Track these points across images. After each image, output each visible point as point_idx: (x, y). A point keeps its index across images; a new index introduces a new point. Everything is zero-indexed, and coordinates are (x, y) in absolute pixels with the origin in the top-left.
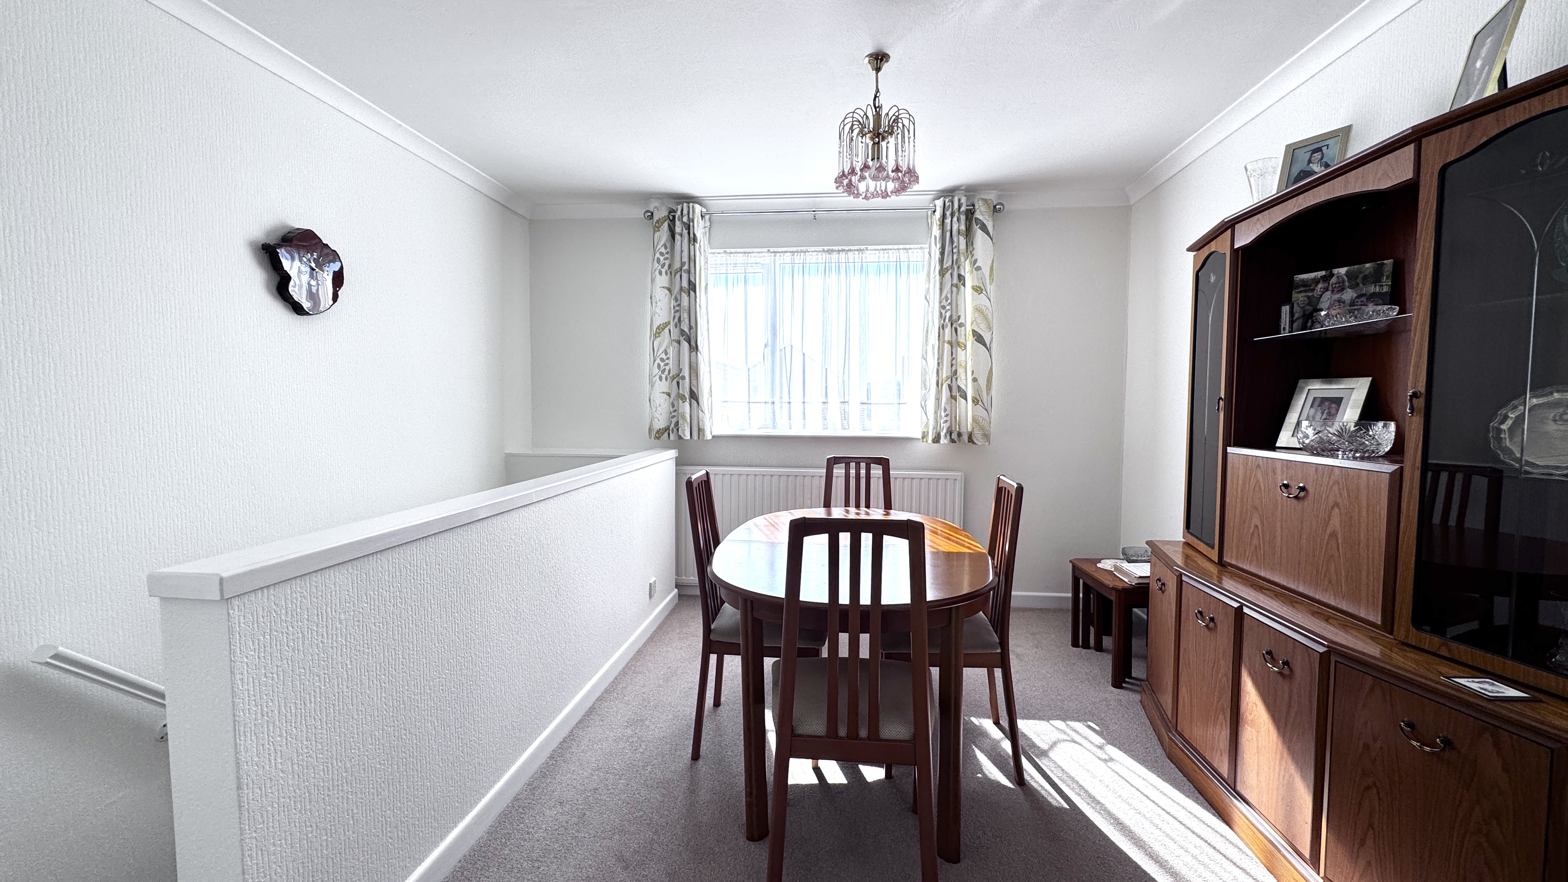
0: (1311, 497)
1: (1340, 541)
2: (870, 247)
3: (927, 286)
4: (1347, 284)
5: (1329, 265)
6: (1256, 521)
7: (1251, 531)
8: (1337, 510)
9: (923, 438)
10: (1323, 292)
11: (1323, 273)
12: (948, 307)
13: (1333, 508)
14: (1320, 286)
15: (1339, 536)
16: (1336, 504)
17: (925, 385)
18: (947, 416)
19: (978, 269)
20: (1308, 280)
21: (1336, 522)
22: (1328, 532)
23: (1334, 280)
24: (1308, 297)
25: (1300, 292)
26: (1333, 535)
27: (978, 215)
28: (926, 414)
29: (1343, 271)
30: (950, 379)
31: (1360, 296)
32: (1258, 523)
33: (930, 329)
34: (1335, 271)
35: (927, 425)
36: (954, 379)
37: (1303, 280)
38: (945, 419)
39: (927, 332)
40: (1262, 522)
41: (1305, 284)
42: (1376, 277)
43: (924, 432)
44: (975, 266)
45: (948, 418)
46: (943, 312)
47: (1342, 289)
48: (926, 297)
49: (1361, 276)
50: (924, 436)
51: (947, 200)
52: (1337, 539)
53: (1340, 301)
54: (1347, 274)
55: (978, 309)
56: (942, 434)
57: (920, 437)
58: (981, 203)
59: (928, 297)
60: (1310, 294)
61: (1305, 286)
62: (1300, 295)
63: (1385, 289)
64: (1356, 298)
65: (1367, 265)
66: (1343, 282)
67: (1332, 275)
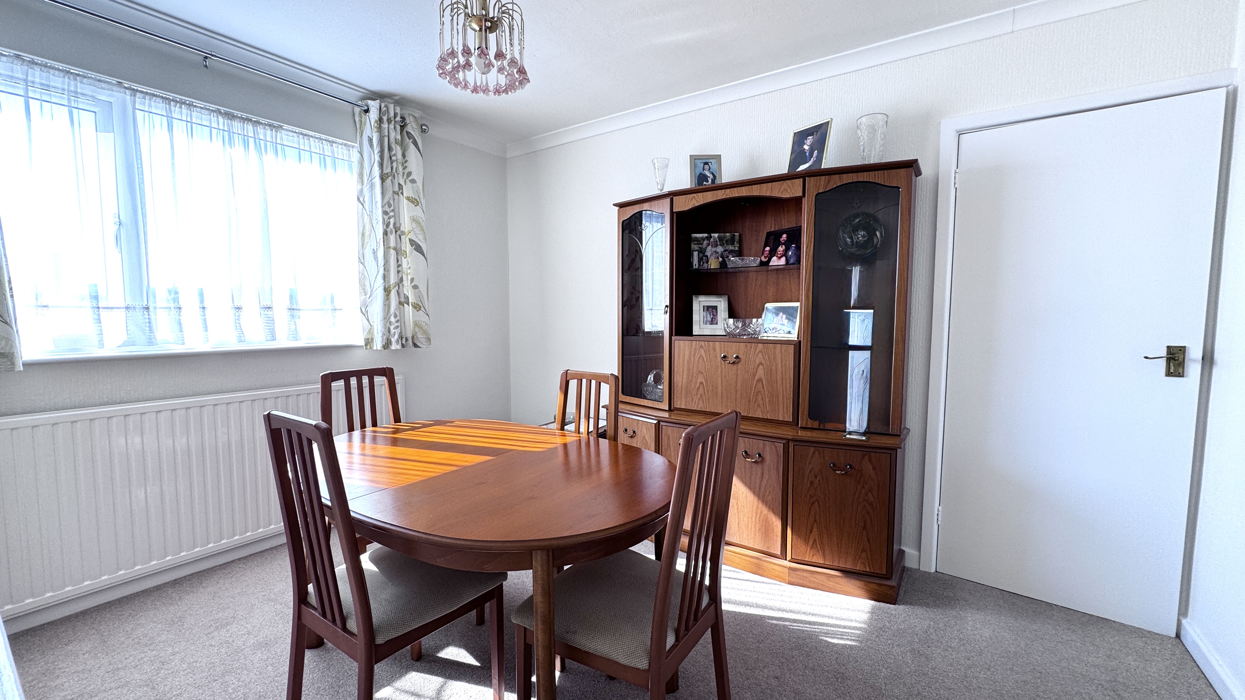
0: (743, 361)
1: (764, 383)
2: (286, 127)
3: (360, 187)
4: (719, 243)
5: (710, 232)
6: (701, 379)
7: (697, 386)
8: (761, 367)
9: (366, 345)
10: (707, 246)
11: (706, 235)
12: (392, 214)
13: (759, 365)
14: (705, 242)
15: (764, 380)
16: (761, 364)
17: (364, 289)
18: (397, 321)
19: (413, 181)
20: (699, 238)
21: (761, 372)
22: (756, 378)
23: (712, 240)
24: (700, 247)
25: (695, 244)
26: (760, 380)
27: (409, 129)
28: (368, 320)
29: (716, 235)
30: (397, 287)
31: (725, 251)
32: (703, 381)
33: (367, 233)
34: (712, 235)
35: (370, 331)
36: (401, 285)
37: (696, 238)
38: (396, 324)
39: (363, 235)
40: (706, 381)
41: (697, 239)
42: (732, 241)
43: (368, 339)
44: (410, 178)
45: (398, 324)
46: (386, 217)
47: (717, 246)
48: (358, 199)
49: (725, 240)
50: (369, 342)
51: (383, 105)
52: (762, 382)
53: (716, 252)
54: (719, 237)
55: (414, 220)
56: (393, 340)
57: (363, 344)
58: (412, 119)
59: (361, 199)
60: (701, 246)
61: (698, 241)
62: (695, 246)
63: (737, 249)
64: (724, 251)
65: (728, 234)
66: (717, 242)
67: (711, 237)
